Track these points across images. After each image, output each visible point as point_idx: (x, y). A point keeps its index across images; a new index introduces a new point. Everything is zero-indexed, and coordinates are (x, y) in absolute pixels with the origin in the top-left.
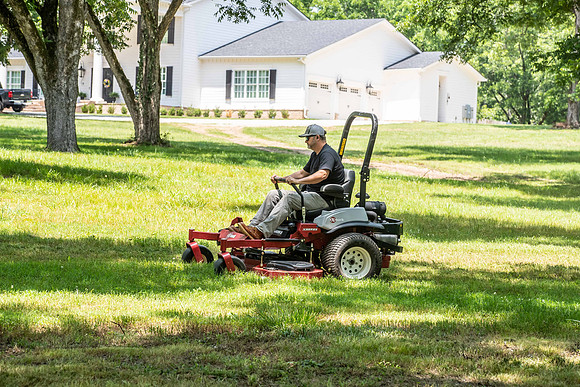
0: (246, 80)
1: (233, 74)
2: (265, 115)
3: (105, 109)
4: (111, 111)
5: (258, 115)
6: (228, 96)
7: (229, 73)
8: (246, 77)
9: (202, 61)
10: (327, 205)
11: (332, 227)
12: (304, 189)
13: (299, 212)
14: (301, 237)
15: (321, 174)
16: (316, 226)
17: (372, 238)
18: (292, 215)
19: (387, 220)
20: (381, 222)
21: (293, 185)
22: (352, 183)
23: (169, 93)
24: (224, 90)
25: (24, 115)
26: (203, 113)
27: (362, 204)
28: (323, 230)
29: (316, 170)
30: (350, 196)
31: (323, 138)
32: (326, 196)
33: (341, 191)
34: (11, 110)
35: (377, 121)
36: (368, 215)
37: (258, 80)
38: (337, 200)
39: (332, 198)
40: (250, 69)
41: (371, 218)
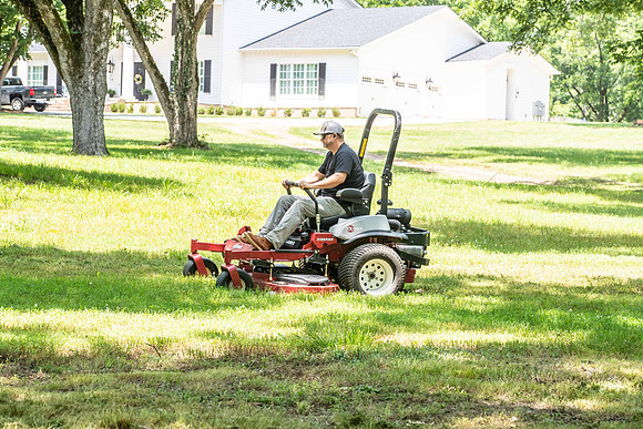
0: (292, 75)
1: (278, 68)
2: (314, 113)
3: (137, 107)
4: (143, 110)
5: (306, 114)
6: (273, 92)
7: (274, 67)
8: (292, 71)
9: (244, 53)
10: (344, 212)
11: (351, 237)
12: (319, 194)
13: (313, 220)
14: (314, 247)
15: (338, 177)
16: (331, 236)
17: (395, 249)
18: (306, 224)
19: (413, 230)
20: (405, 231)
21: (306, 189)
22: (372, 187)
23: (207, 89)
24: (268, 85)
25: (47, 114)
26: (244, 111)
27: (383, 211)
28: (339, 240)
29: (332, 172)
30: (370, 201)
31: (340, 136)
32: (343, 202)
33: (359, 197)
34: (32, 109)
35: (400, 118)
36: (390, 224)
37: (305, 75)
38: (354, 206)
39: (350, 204)
40: (297, 63)
41: (394, 227)
